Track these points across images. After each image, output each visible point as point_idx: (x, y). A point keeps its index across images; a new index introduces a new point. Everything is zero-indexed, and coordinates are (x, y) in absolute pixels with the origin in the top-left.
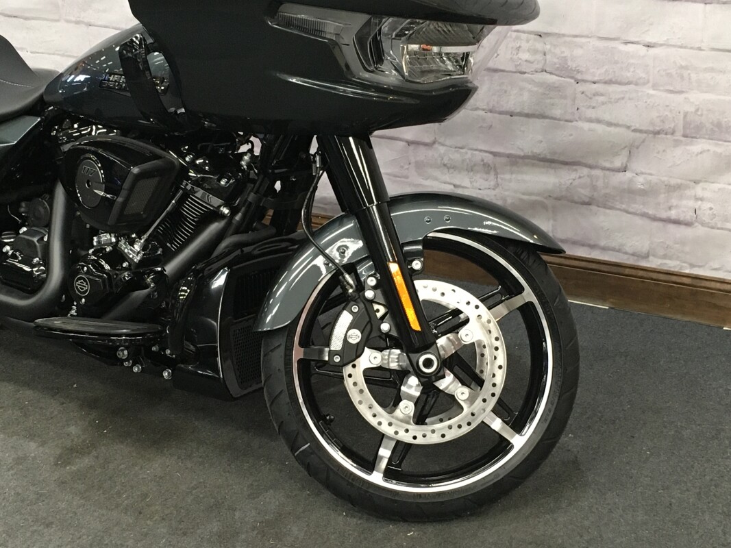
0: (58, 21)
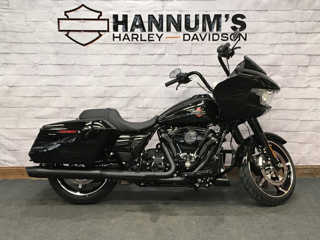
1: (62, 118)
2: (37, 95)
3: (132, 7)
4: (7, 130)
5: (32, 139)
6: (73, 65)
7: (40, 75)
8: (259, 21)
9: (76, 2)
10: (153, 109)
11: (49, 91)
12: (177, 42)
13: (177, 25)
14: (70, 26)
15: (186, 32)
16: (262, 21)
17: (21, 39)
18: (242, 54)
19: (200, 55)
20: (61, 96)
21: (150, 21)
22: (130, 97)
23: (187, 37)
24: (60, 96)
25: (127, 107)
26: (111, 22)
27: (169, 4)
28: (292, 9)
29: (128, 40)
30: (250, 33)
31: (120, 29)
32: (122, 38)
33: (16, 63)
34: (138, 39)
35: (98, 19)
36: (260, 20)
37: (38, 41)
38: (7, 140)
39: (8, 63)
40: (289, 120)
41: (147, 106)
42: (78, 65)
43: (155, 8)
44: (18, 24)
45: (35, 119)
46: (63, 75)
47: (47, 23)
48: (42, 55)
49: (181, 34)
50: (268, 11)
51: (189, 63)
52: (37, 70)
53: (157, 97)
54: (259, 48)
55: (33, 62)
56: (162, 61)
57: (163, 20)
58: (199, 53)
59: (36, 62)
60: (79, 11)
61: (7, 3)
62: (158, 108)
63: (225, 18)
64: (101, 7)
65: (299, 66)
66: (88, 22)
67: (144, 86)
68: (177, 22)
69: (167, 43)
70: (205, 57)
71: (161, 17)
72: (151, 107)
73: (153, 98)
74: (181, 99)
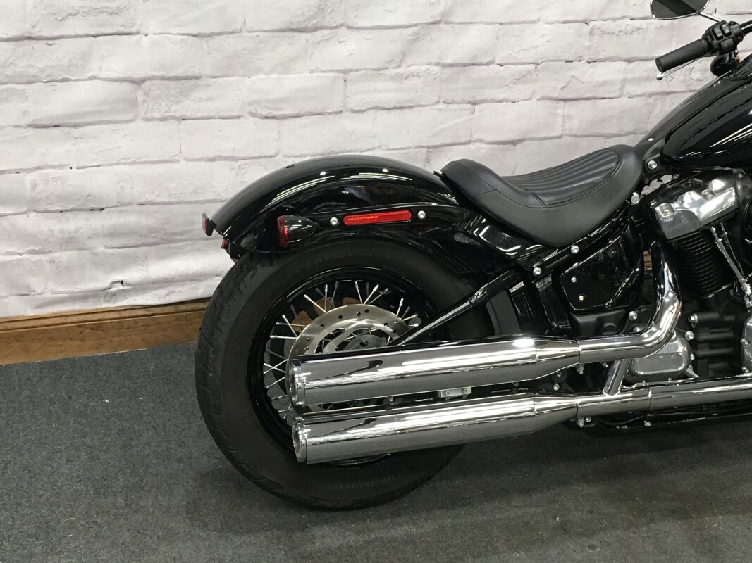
1: (147, 120)
2: (36, 33)
5: (25, 209)
10: (494, 67)
11: (88, 13)
20: (138, 33)
22: (415, 25)
24: (134, 30)
25: (399, 66)
41: (475, 57)
45: (31, 131)
53: (515, 20)
72: (489, 59)
73: (498, 26)
74: (598, 23)
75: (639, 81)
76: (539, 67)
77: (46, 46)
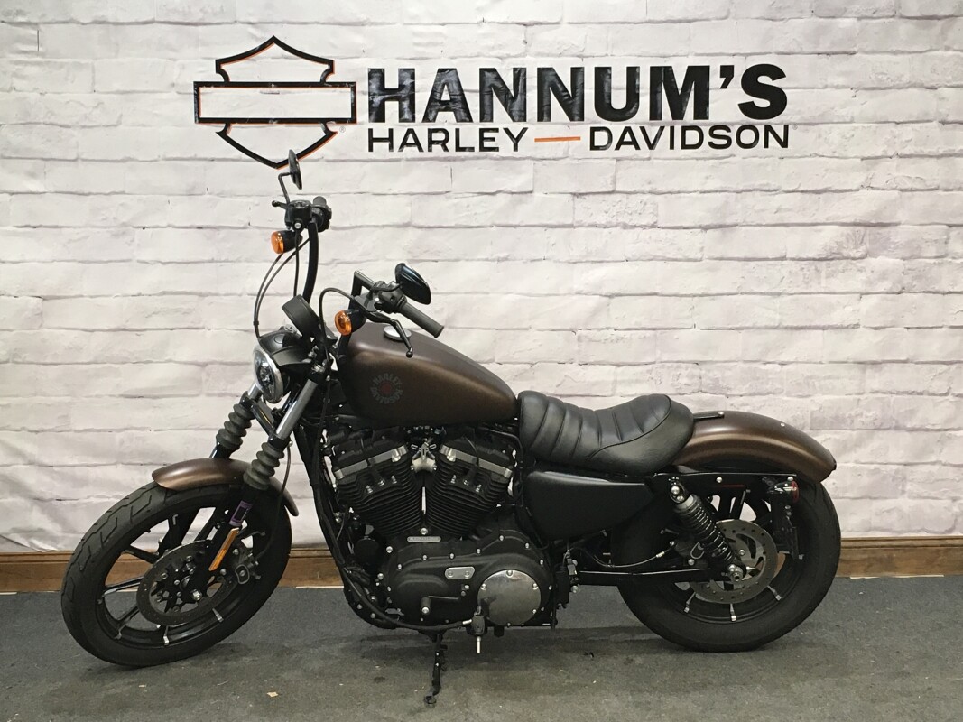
0: (197, 395)
1: (209, 395)
2: (129, 325)
3: (428, 45)
4: (34, 434)
5: (112, 462)
6: (244, 228)
7: (139, 261)
8: (826, 87)
9: (251, 29)
11: (167, 313)
12: (570, 154)
13: (570, 99)
14: (234, 105)
15: (600, 122)
16: (837, 87)
17: (77, 147)
18: (773, 191)
19: (643, 193)
20: (203, 328)
21: (487, 90)
23: (601, 138)
24: (200, 325)
26: (363, 93)
27: (545, 36)
28: (928, 48)
29: (416, 148)
30: (800, 124)
31: (392, 114)
32: (398, 140)
33: (60, 224)
34: (447, 145)
35: (322, 84)
36: (829, 82)
37: (133, 154)
38: (33, 467)
39: (38, 224)
40: (921, 394)
42: (258, 228)
43: (500, 47)
44: (68, 102)
45: (122, 399)
46: (212, 261)
47: (158, 96)
48: (145, 196)
49: (583, 130)
50: (854, 53)
51: (609, 219)
52: (129, 245)
53: (509, 327)
54: (826, 170)
55: (115, 218)
56: (524, 213)
57: (527, 84)
58: (642, 189)
59: (124, 220)
60: (262, 58)
61: (34, 36)
62: (513, 361)
63: (722, 76)
64: (333, 46)
65: (950, 226)
66: (289, 92)
67: (466, 293)
68: (570, 92)
69: (538, 156)
70: (658, 198)
71: (519, 74)
72: (489, 358)
73: (495, 331)
74: (584, 332)
75: (630, 382)
76: (534, 367)
77: (136, 336)
